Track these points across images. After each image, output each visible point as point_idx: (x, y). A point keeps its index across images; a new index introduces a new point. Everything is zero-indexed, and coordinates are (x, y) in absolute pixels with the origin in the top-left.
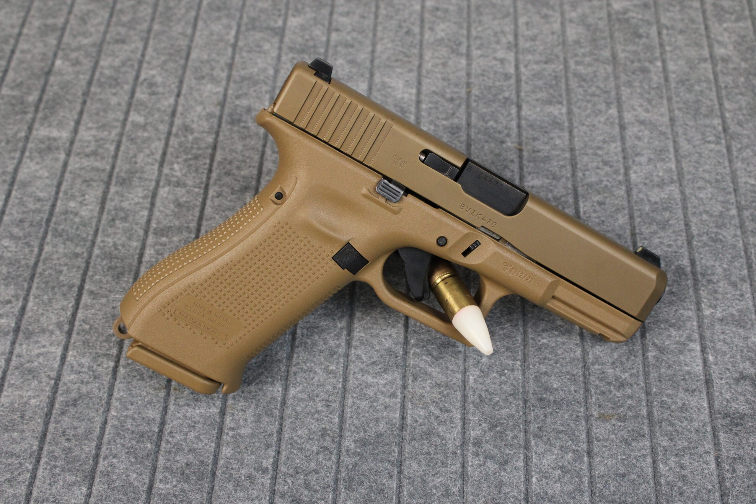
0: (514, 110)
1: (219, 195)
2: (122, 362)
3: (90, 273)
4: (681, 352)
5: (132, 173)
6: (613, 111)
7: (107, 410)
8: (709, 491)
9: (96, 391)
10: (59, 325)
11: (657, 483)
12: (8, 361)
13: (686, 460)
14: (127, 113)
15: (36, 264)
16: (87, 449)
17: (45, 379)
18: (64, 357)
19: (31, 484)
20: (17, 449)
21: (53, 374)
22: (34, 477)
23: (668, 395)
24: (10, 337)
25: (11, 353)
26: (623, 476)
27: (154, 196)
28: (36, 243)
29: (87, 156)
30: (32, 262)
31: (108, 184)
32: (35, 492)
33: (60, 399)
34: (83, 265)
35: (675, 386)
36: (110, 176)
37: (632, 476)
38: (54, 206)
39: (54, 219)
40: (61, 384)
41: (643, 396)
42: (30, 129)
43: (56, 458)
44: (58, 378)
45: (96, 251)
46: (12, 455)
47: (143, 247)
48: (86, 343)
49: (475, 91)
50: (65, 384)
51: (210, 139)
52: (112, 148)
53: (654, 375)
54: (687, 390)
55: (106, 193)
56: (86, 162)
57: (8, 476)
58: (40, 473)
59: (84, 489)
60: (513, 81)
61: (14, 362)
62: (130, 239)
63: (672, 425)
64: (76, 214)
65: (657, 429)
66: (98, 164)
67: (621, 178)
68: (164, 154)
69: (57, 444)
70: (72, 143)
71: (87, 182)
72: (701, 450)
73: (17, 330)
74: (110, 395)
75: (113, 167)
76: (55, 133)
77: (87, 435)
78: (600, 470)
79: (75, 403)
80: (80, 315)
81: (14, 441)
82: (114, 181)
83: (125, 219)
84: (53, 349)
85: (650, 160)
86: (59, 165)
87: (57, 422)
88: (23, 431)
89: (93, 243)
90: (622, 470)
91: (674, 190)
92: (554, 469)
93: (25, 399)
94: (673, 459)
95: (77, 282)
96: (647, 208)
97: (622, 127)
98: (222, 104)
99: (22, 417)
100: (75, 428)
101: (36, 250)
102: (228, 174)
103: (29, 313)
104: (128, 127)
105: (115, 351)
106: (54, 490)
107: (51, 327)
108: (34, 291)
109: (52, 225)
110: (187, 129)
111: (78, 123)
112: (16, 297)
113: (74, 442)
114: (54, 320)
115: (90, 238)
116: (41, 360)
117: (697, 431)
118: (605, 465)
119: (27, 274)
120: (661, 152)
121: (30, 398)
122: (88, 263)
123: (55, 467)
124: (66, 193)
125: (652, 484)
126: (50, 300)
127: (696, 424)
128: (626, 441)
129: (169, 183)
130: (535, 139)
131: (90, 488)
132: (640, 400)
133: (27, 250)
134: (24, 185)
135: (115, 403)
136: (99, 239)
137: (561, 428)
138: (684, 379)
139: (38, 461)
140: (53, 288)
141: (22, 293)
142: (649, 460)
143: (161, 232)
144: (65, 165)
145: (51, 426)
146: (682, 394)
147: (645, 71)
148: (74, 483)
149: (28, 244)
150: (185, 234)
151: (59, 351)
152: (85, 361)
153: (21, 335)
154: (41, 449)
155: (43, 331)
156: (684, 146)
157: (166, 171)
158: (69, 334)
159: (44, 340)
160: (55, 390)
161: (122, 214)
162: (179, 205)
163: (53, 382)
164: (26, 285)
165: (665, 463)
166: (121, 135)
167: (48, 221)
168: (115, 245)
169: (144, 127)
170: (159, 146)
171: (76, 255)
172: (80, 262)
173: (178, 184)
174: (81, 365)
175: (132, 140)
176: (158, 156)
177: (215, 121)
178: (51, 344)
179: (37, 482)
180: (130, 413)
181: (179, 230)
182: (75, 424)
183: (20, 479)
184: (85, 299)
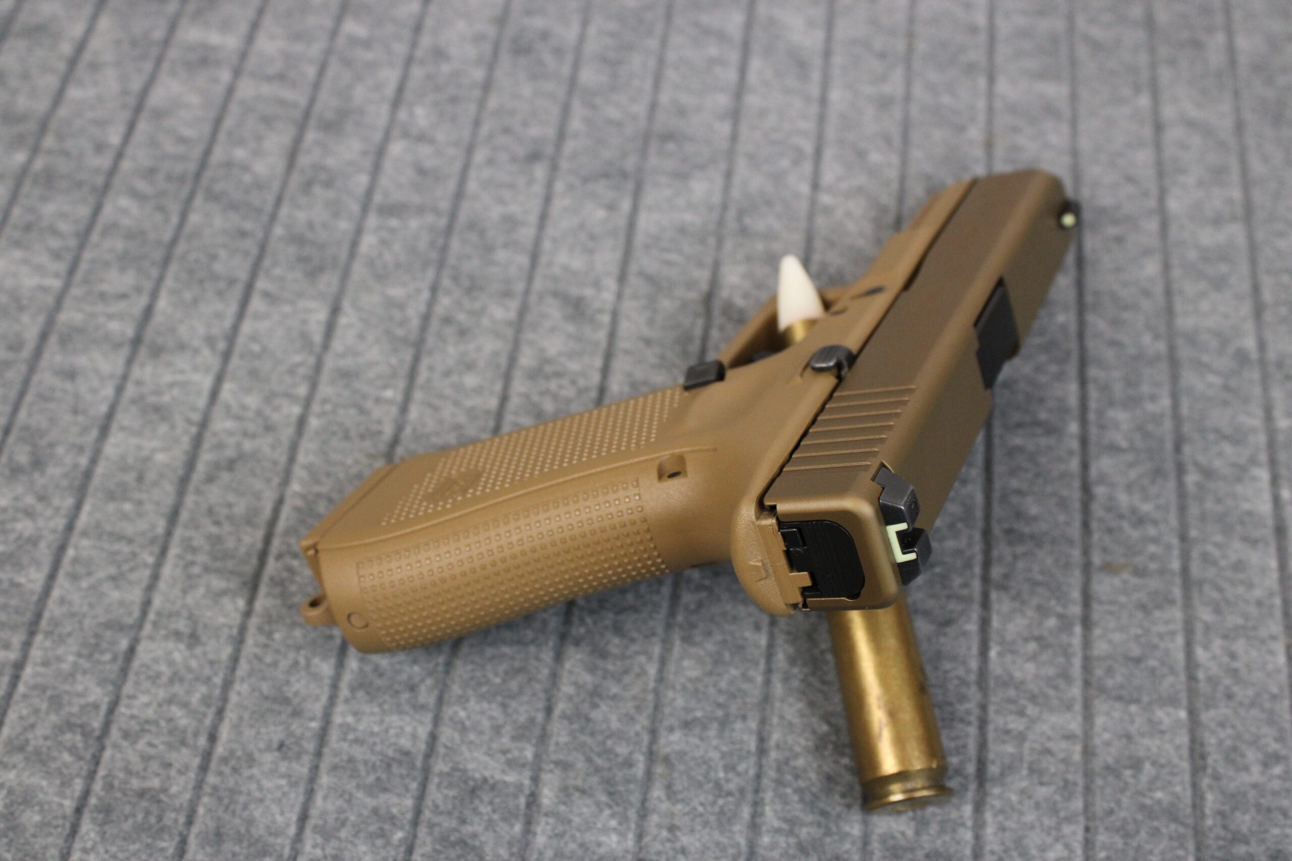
0: (982, 82)
1: (490, 162)
2: (316, 408)
3: (267, 262)
4: (1239, 480)
5: (343, 114)
6: (1144, 101)
7: (285, 482)
8: (1274, 697)
9: (267, 450)
10: (210, 341)
11: (1192, 678)
12: (120, 390)
13: (1239, 646)
14: (339, 19)
15: (174, 242)
16: (247, 539)
17: (180, 425)
18: (214, 394)
19: (151, 587)
20: (129, 529)
21: (196, 417)
22: (155, 577)
23: (1217, 545)
24: (125, 351)
25: (125, 377)
26: (1138, 661)
27: (380, 153)
28: (175, 208)
29: (270, 79)
30: (167, 235)
31: (302, 127)
32: (158, 601)
33: (206, 457)
34: (255, 251)
35: (1227, 530)
36: (307, 114)
37: (1153, 663)
38: (207, 152)
39: (208, 174)
40: (207, 435)
41: (1175, 541)
42: (172, 28)
43: (194, 550)
44: (204, 424)
45: (278, 231)
46: (121, 538)
47: (359, 231)
48: (254, 374)
49: (921, 47)
50: (215, 434)
51: (479, 74)
52: (311, 71)
53: (1194, 510)
54: (1245, 539)
55: (298, 141)
56: (267, 89)
57: (112, 570)
58: (167, 571)
59: (241, 603)
60: (982, 38)
61: (130, 391)
62: (336, 215)
63: (1220, 589)
64: (246, 168)
65: (1195, 595)
66: (287, 94)
67: (1152, 203)
68: (401, 90)
69: (197, 527)
70: (243, 56)
71: (268, 121)
72: (1263, 633)
73: (137, 341)
74: (292, 459)
75: (312, 101)
76: (214, 38)
77: (249, 520)
78: (1100, 648)
79: (231, 465)
80: (247, 327)
81: (125, 516)
82: (313, 123)
83: (328, 184)
84: (197, 377)
85: (1201, 184)
86: (219, 90)
87: (198, 492)
88: (140, 503)
89: (273, 217)
90: (1136, 651)
91: (1236, 232)
92: (1026, 640)
93: (145, 453)
94: (1217, 644)
95: (243, 275)
96: (1192, 255)
97: (1159, 127)
98: (502, 21)
99: (140, 479)
100: (230, 506)
101: (175, 220)
102: (507, 131)
103: (158, 319)
104: (341, 41)
105: (302, 390)
106: (190, 600)
107: (196, 343)
108: (169, 282)
109: (204, 182)
110: (439, 54)
111: (255, 26)
112: (138, 290)
113: (227, 527)
114: (201, 330)
115: (269, 207)
116: (176, 392)
117: (1259, 603)
118: (1110, 642)
119: (158, 255)
120: (1218, 173)
121: (154, 450)
122: (263, 248)
123: (193, 563)
124: (230, 134)
125: (1183, 677)
126: (196, 301)
127: (1257, 593)
128: (1143, 607)
129: (406, 135)
130: (1015, 130)
131: (251, 601)
132: (1168, 547)
133: (158, 217)
134: (159, 115)
135: (299, 472)
136: (284, 211)
137: (1040, 578)
138: (1242, 523)
139: (164, 551)
140: (201, 282)
141: (148, 285)
142: (1180, 640)
143: (390, 210)
144: (230, 91)
145: (190, 500)
146: (1237, 545)
147: (1197, 45)
148: (224, 593)
149: (161, 209)
150: (430, 219)
151: (206, 382)
152: (253, 401)
153: (143, 352)
154: (169, 534)
155: (182, 347)
156: (1257, 167)
157: (402, 115)
158: (226, 356)
159: (182, 361)
160: (197, 441)
161: (323, 176)
162: (422, 171)
163: (194, 430)
164: (155, 273)
165: (1206, 647)
166: (328, 52)
167: (198, 176)
168: (311, 225)
169: (367, 44)
170: (390, 76)
171: (243, 234)
172: (251, 246)
173: (422, 138)
174: (244, 407)
175: (347, 62)
176: (390, 90)
177: (487, 48)
178: (196, 369)
179: (162, 585)
180: (324, 489)
181: (421, 210)
182: (231, 498)
183: (133, 577)
184: (257, 304)
